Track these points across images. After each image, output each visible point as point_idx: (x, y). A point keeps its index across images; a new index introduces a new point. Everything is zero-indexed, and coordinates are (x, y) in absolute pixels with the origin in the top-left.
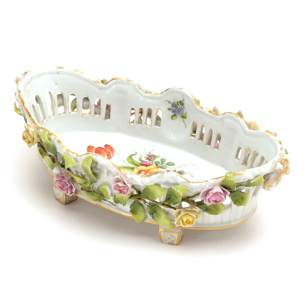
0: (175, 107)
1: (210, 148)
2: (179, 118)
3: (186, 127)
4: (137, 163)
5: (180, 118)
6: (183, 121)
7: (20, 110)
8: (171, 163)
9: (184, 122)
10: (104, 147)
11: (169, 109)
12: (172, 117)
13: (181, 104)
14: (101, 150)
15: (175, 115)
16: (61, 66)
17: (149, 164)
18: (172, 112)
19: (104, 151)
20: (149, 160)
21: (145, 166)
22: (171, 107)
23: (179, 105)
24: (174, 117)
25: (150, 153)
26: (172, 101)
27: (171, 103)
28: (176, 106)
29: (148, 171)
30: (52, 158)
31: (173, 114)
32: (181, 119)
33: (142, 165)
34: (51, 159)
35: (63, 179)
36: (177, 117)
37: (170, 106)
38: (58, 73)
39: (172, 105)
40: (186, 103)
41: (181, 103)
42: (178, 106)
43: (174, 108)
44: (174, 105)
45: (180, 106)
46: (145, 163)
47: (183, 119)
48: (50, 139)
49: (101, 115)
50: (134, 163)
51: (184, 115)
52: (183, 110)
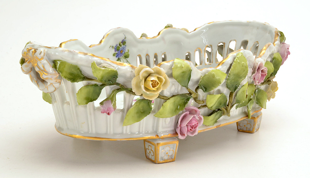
5: (123, 59)
6: (126, 61)
9: (128, 62)
11: (113, 55)
18: (116, 57)
26: (114, 45)
27: (114, 47)
36: (120, 61)
37: (113, 51)
39: (115, 49)
40: (128, 39)
41: (124, 42)
42: (121, 47)
47: (126, 59)
51: (126, 54)
52: (125, 50)
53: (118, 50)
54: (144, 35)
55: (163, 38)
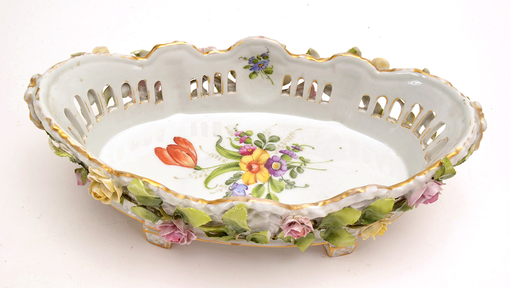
0: (254, 62)
1: (315, 102)
2: (261, 76)
3: (273, 84)
4: (235, 154)
5: (262, 74)
6: (267, 77)
7: (64, 150)
8: (274, 138)
9: (269, 78)
10: (174, 143)
11: (246, 67)
12: (250, 76)
13: (263, 58)
14: (175, 148)
15: (254, 73)
16: (78, 52)
17: (251, 150)
18: (250, 70)
19: (179, 150)
20: (245, 143)
21: (248, 155)
22: (248, 64)
23: (260, 59)
24: (254, 75)
25: (236, 131)
26: (249, 57)
27: (248, 59)
28: (256, 62)
29: (258, 161)
30: (153, 210)
31: (252, 71)
32: (265, 76)
33: (244, 154)
34: (152, 212)
35: (176, 230)
36: (257, 75)
37: (246, 63)
38: (79, 64)
39: (250, 61)
40: (272, 54)
41: (265, 56)
42: (259, 61)
43: (252, 65)
44: (252, 60)
45: (262, 60)
46: (245, 150)
47: (268, 75)
48: (149, 190)
49: (150, 100)
50: (231, 156)
51: (269, 69)
52: (267, 65)
53: (254, 63)
54: (311, 53)
55: (333, 66)
